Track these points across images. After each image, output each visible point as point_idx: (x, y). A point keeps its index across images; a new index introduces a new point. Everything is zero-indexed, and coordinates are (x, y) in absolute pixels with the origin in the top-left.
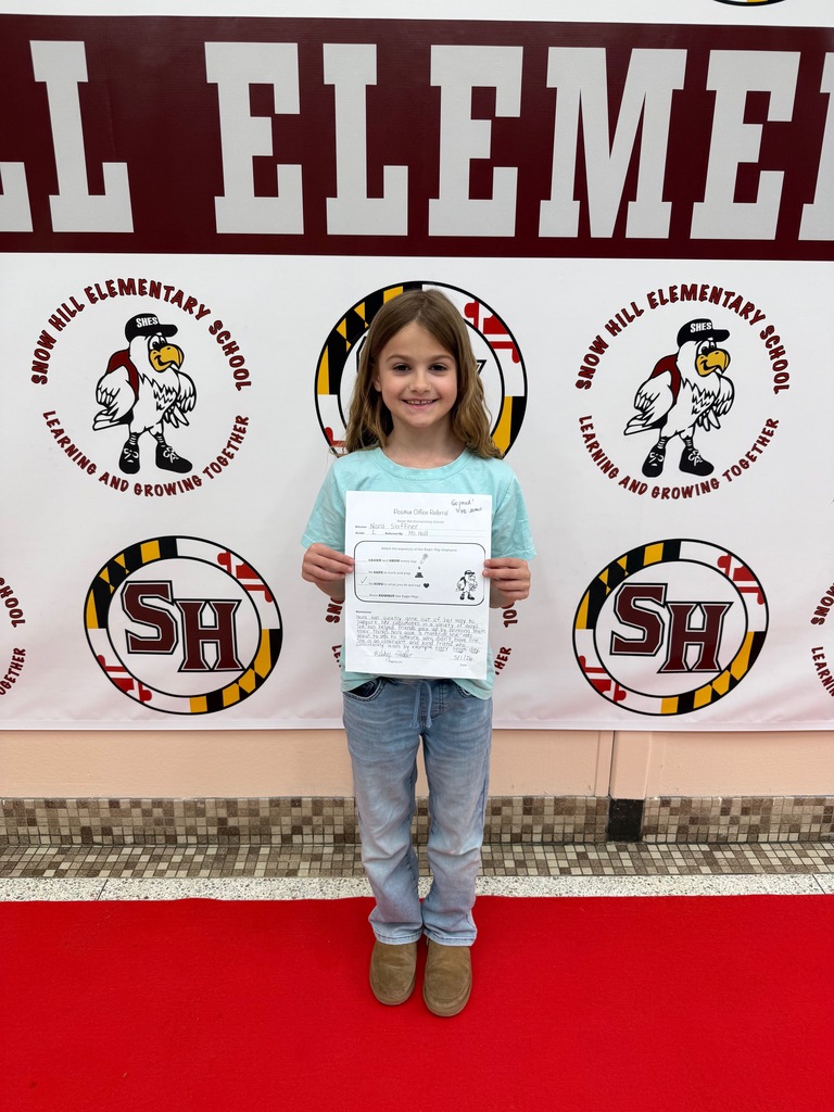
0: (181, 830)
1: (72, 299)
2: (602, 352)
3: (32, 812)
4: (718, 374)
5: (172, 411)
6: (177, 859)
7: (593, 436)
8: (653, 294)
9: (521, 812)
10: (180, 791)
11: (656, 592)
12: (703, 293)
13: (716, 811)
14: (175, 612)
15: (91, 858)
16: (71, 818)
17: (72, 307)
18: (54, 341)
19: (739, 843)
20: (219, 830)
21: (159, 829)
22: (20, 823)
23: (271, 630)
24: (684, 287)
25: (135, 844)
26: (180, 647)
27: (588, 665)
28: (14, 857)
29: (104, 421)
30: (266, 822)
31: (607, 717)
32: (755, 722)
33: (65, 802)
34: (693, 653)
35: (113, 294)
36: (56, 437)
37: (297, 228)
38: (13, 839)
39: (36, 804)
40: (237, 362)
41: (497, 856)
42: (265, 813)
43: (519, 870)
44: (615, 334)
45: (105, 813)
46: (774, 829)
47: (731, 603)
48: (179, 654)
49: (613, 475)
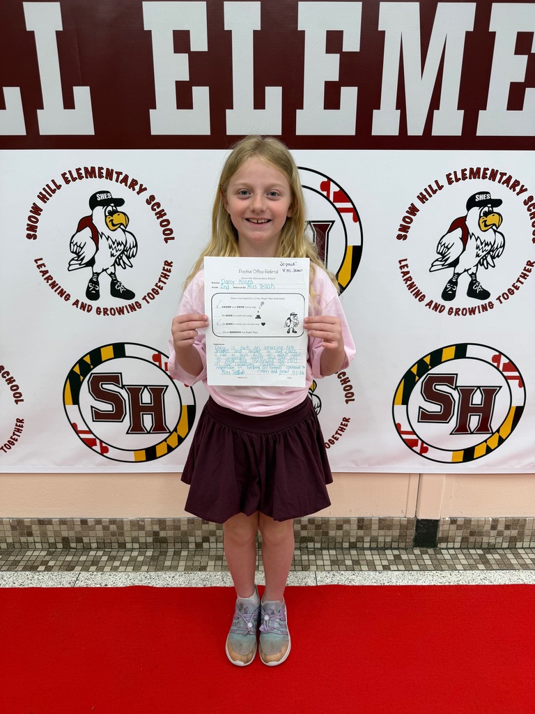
0: (128, 539)
1: (53, 181)
2: (415, 215)
3: (30, 527)
4: (493, 229)
5: (121, 257)
6: (126, 559)
7: (408, 272)
8: (450, 174)
9: (356, 528)
10: (128, 513)
11: (450, 379)
12: (485, 174)
13: (488, 527)
14: (124, 394)
15: (69, 558)
16: (55, 531)
17: (53, 187)
18: (41, 210)
19: (503, 549)
20: (154, 539)
21: (114, 539)
22: (22, 535)
23: (188, 406)
24: (471, 169)
25: (98, 549)
26: (127, 417)
27: (402, 429)
28: (18, 557)
29: (75, 264)
30: (185, 534)
31: (415, 464)
32: (516, 467)
33: (51, 521)
34: (474, 421)
35: (81, 177)
36: (43, 276)
37: (206, 131)
38: (17, 545)
39: (32, 522)
40: (165, 224)
41: (340, 557)
42: (184, 528)
43: (355, 567)
44: (424, 202)
45: (78, 528)
46: (527, 539)
47: (501, 387)
48: (127, 421)
49: (421, 299)
